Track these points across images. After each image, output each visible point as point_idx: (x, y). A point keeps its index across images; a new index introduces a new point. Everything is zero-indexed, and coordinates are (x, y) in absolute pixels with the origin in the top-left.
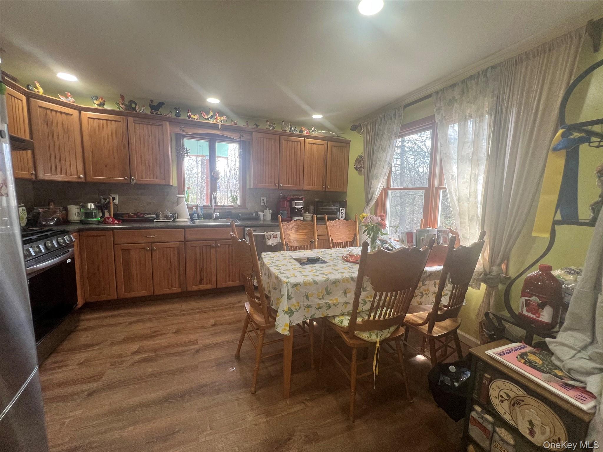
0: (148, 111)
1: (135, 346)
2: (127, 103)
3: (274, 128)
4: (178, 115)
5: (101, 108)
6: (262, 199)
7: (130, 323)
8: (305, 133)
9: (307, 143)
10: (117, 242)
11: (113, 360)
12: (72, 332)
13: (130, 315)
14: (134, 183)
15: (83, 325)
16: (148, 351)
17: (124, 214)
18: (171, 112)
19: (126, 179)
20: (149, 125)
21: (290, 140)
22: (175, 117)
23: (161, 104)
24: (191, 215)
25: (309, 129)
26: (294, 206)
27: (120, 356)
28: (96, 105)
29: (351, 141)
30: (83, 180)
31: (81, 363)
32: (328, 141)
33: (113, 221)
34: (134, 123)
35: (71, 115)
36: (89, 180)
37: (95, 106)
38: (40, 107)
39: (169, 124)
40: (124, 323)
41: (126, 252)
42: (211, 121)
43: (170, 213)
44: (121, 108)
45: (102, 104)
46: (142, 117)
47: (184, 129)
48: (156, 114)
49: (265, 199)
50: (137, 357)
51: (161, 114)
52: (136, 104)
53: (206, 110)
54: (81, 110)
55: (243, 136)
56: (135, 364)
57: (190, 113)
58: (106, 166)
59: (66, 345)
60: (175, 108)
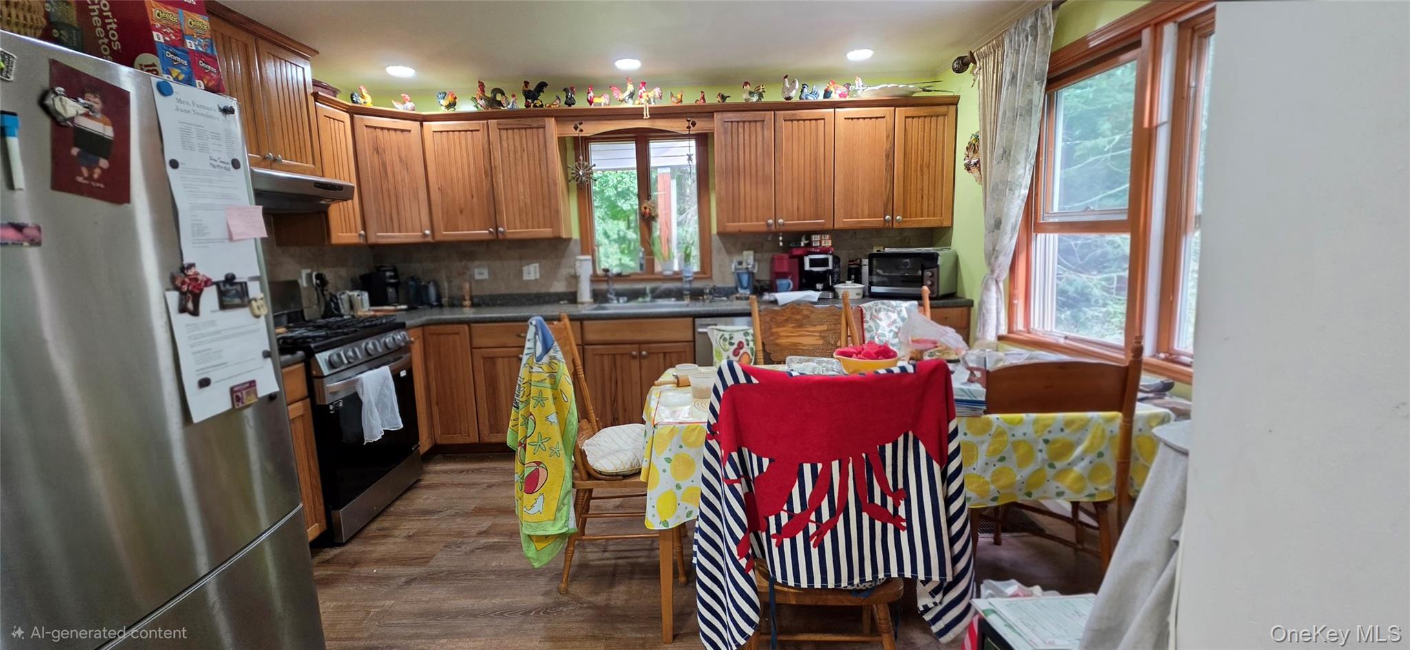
1: (485, 523)
2: (489, 95)
3: (761, 96)
4: (570, 102)
5: (451, 111)
7: (490, 486)
8: (835, 97)
9: (840, 121)
10: (475, 345)
11: (450, 540)
14: (502, 238)
19: (489, 232)
20: (522, 128)
21: (799, 118)
22: (566, 107)
23: (541, 87)
25: (848, 86)
27: (461, 534)
28: (443, 108)
29: (961, 96)
30: (429, 239)
32: (896, 106)
34: (499, 129)
35: (410, 131)
36: (439, 238)
37: (443, 111)
38: (366, 126)
39: (557, 121)
41: (491, 360)
42: (630, 104)
44: (479, 106)
45: (452, 105)
47: (581, 127)
48: (535, 106)
51: (542, 106)
52: (503, 94)
54: (422, 119)
55: (694, 124)
56: (479, 550)
57: (592, 94)
58: (461, 212)
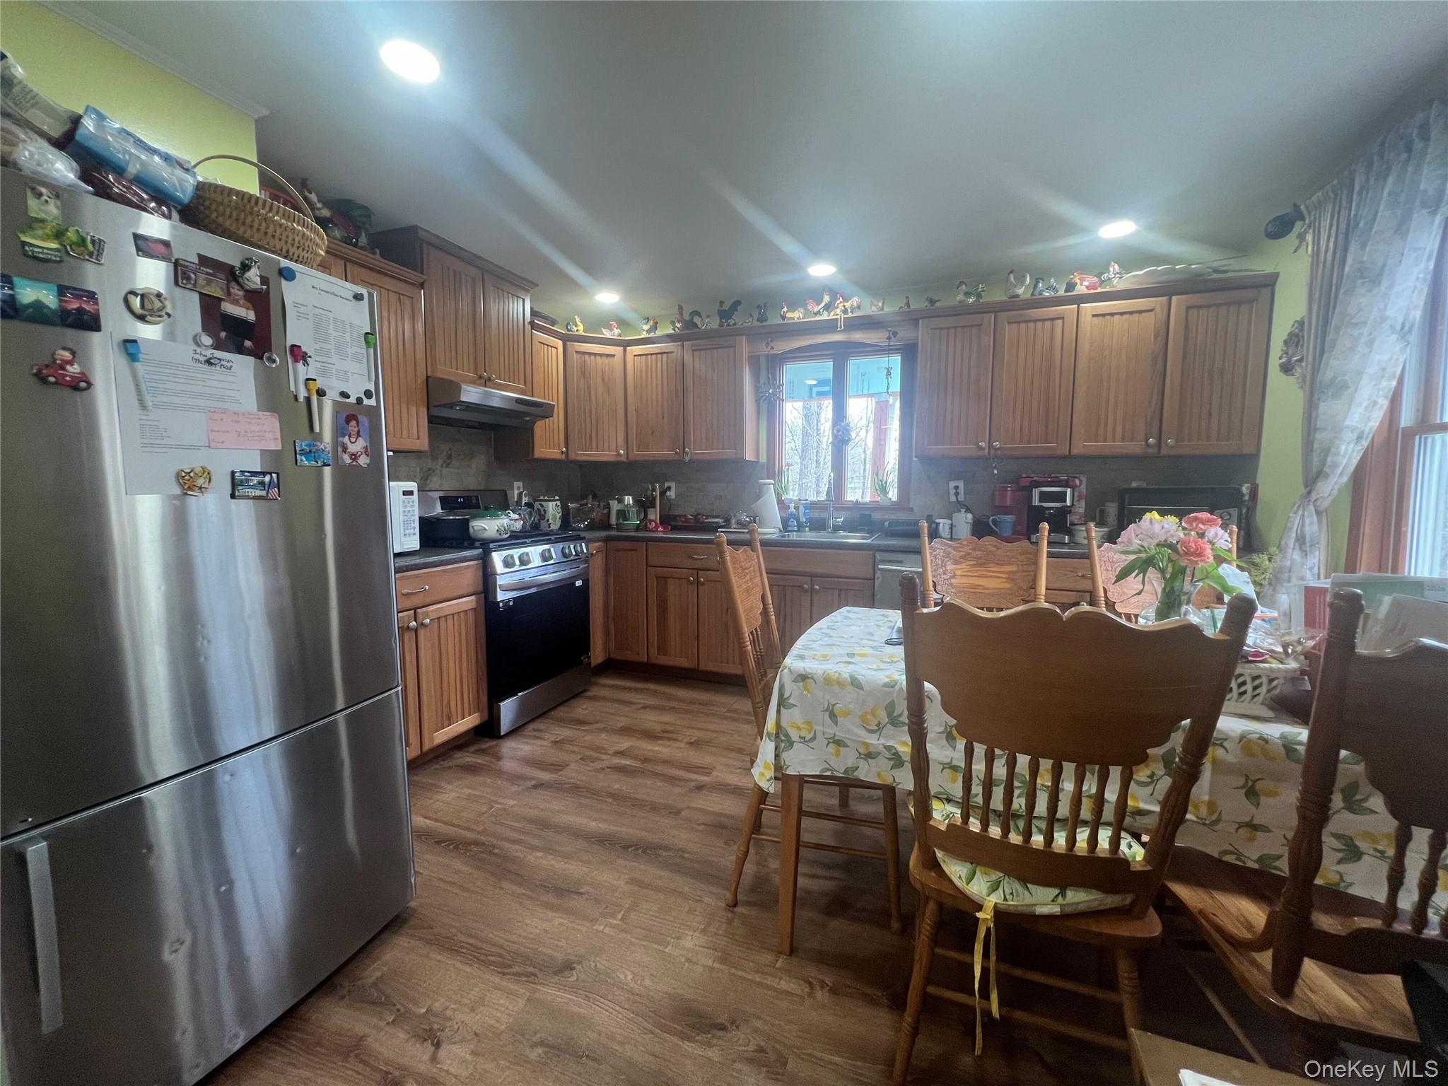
0: (714, 324)
1: (625, 743)
2: (687, 317)
3: (979, 296)
4: (762, 319)
5: (652, 335)
6: (952, 484)
7: (645, 707)
8: (1081, 289)
9: (1086, 318)
10: (652, 562)
11: (588, 753)
12: (575, 696)
13: (655, 693)
14: (687, 459)
15: (594, 691)
16: (635, 758)
17: (680, 516)
18: (751, 315)
19: (676, 453)
20: (714, 348)
21: (1027, 319)
22: (759, 324)
23: (736, 304)
24: (785, 522)
25: (1099, 275)
26: (1036, 502)
27: (599, 749)
28: (645, 333)
29: (1279, 273)
30: (624, 459)
31: (556, 742)
32: (1170, 294)
33: (657, 526)
34: (693, 351)
35: (614, 356)
36: (632, 458)
37: (644, 335)
38: (576, 352)
39: (748, 339)
40: (639, 703)
41: (663, 580)
42: (825, 316)
43: (747, 517)
44: (676, 329)
45: (654, 328)
46: (708, 335)
47: (772, 344)
48: (728, 325)
49: (961, 484)
50: (617, 761)
51: (735, 324)
52: (700, 316)
53: (815, 293)
54: (626, 344)
55: (895, 334)
56: (608, 770)
57: (785, 309)
58: (653, 433)
59: (560, 712)
60: (759, 307)
